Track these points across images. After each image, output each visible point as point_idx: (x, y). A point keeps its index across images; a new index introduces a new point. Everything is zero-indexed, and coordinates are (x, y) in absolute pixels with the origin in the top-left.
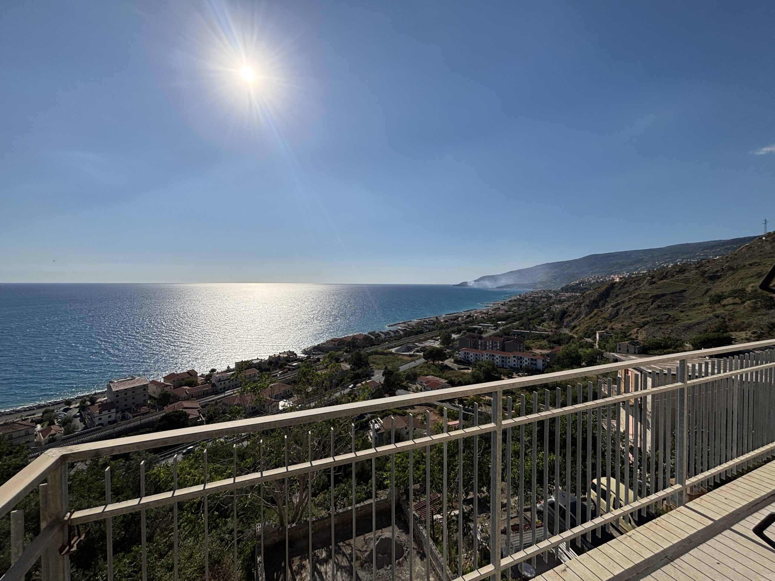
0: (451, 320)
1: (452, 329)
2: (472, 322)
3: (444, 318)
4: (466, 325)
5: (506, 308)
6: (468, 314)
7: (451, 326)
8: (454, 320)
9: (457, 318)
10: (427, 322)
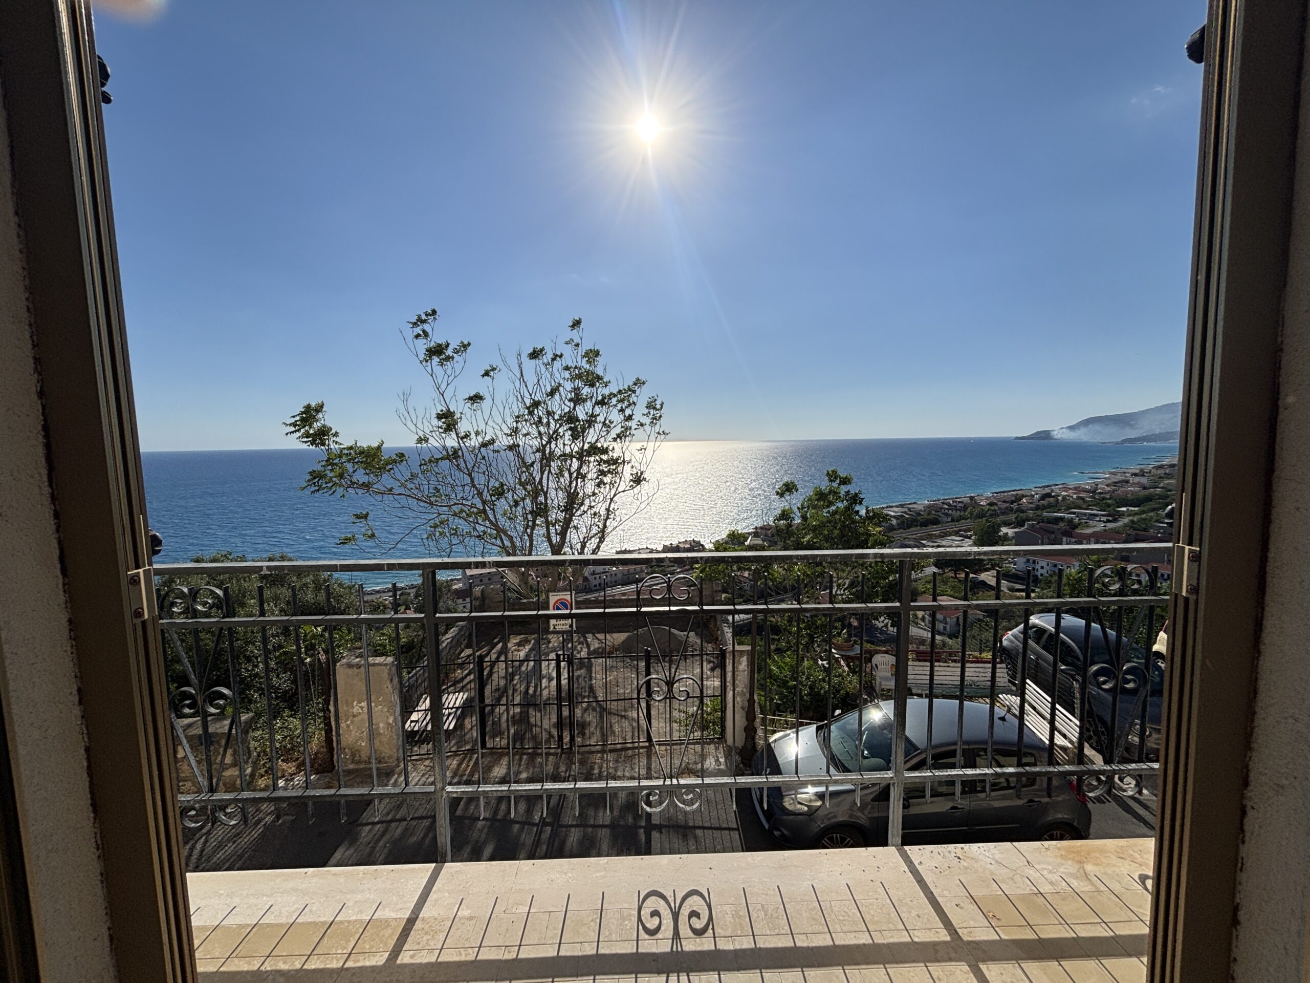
0: (1004, 502)
1: (1002, 518)
2: (1055, 507)
3: (988, 498)
4: (1039, 512)
5: (1144, 480)
6: (1047, 490)
7: (1003, 513)
8: (1012, 502)
9: (1018, 498)
10: (949, 505)
